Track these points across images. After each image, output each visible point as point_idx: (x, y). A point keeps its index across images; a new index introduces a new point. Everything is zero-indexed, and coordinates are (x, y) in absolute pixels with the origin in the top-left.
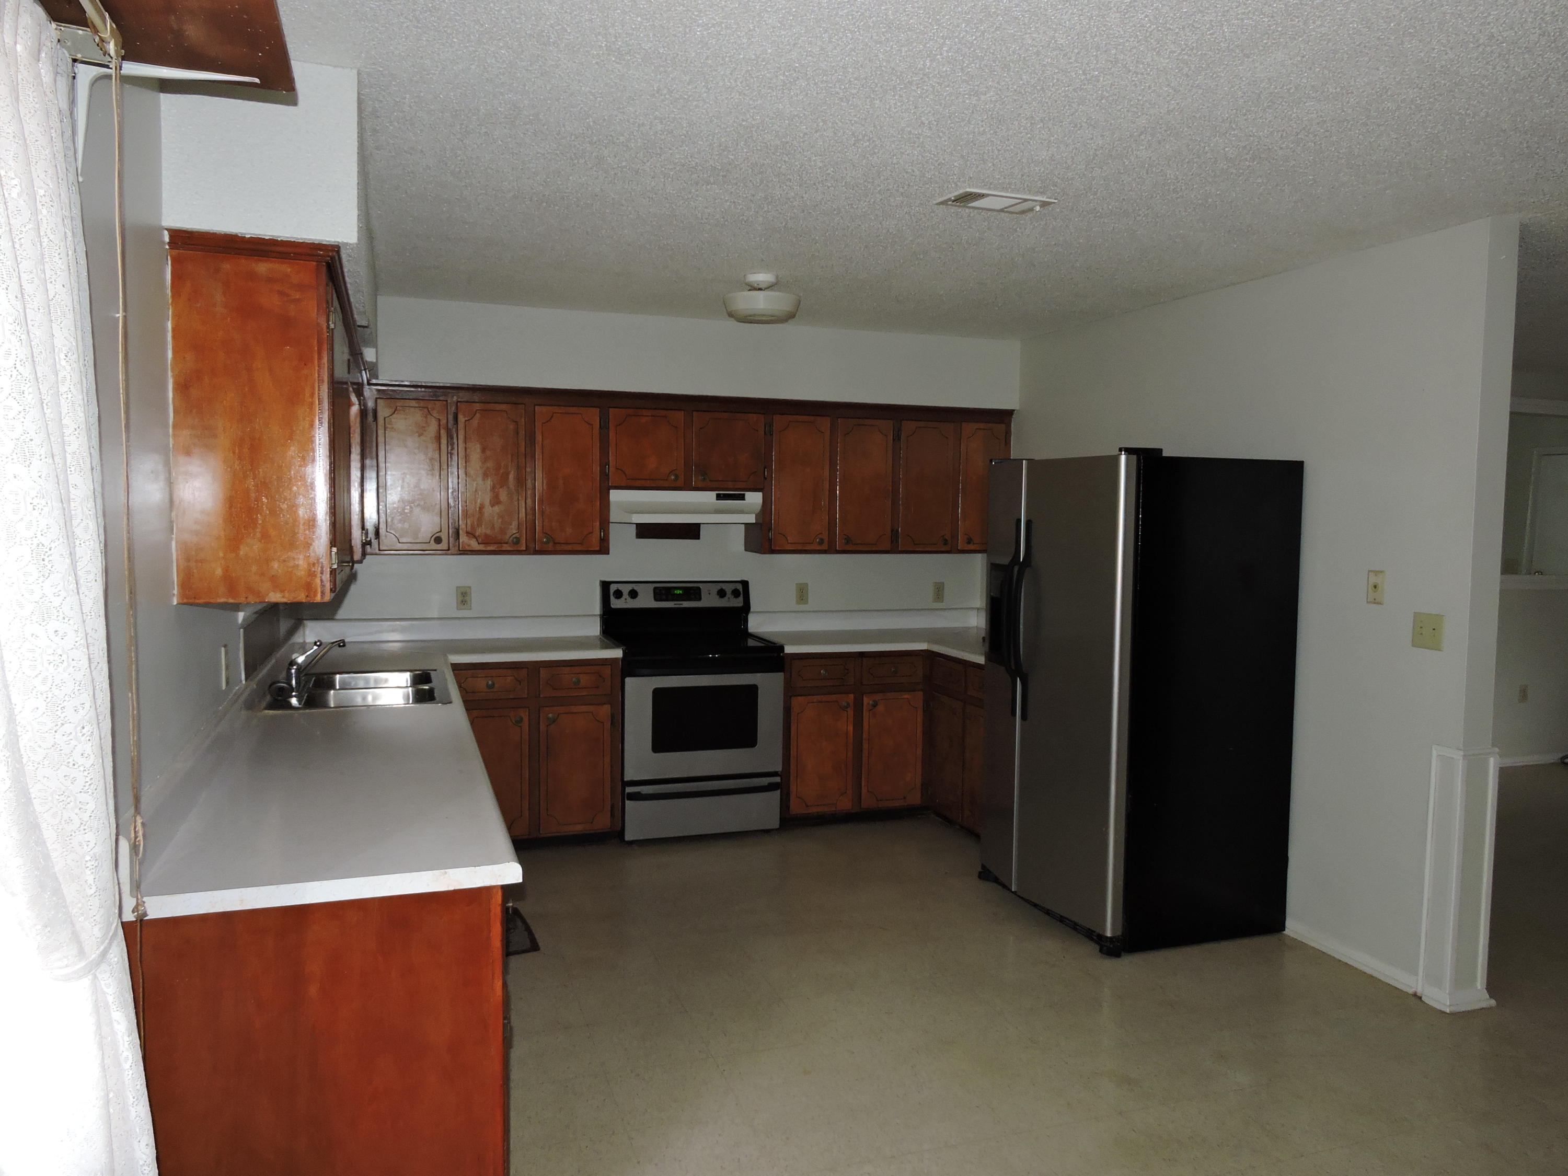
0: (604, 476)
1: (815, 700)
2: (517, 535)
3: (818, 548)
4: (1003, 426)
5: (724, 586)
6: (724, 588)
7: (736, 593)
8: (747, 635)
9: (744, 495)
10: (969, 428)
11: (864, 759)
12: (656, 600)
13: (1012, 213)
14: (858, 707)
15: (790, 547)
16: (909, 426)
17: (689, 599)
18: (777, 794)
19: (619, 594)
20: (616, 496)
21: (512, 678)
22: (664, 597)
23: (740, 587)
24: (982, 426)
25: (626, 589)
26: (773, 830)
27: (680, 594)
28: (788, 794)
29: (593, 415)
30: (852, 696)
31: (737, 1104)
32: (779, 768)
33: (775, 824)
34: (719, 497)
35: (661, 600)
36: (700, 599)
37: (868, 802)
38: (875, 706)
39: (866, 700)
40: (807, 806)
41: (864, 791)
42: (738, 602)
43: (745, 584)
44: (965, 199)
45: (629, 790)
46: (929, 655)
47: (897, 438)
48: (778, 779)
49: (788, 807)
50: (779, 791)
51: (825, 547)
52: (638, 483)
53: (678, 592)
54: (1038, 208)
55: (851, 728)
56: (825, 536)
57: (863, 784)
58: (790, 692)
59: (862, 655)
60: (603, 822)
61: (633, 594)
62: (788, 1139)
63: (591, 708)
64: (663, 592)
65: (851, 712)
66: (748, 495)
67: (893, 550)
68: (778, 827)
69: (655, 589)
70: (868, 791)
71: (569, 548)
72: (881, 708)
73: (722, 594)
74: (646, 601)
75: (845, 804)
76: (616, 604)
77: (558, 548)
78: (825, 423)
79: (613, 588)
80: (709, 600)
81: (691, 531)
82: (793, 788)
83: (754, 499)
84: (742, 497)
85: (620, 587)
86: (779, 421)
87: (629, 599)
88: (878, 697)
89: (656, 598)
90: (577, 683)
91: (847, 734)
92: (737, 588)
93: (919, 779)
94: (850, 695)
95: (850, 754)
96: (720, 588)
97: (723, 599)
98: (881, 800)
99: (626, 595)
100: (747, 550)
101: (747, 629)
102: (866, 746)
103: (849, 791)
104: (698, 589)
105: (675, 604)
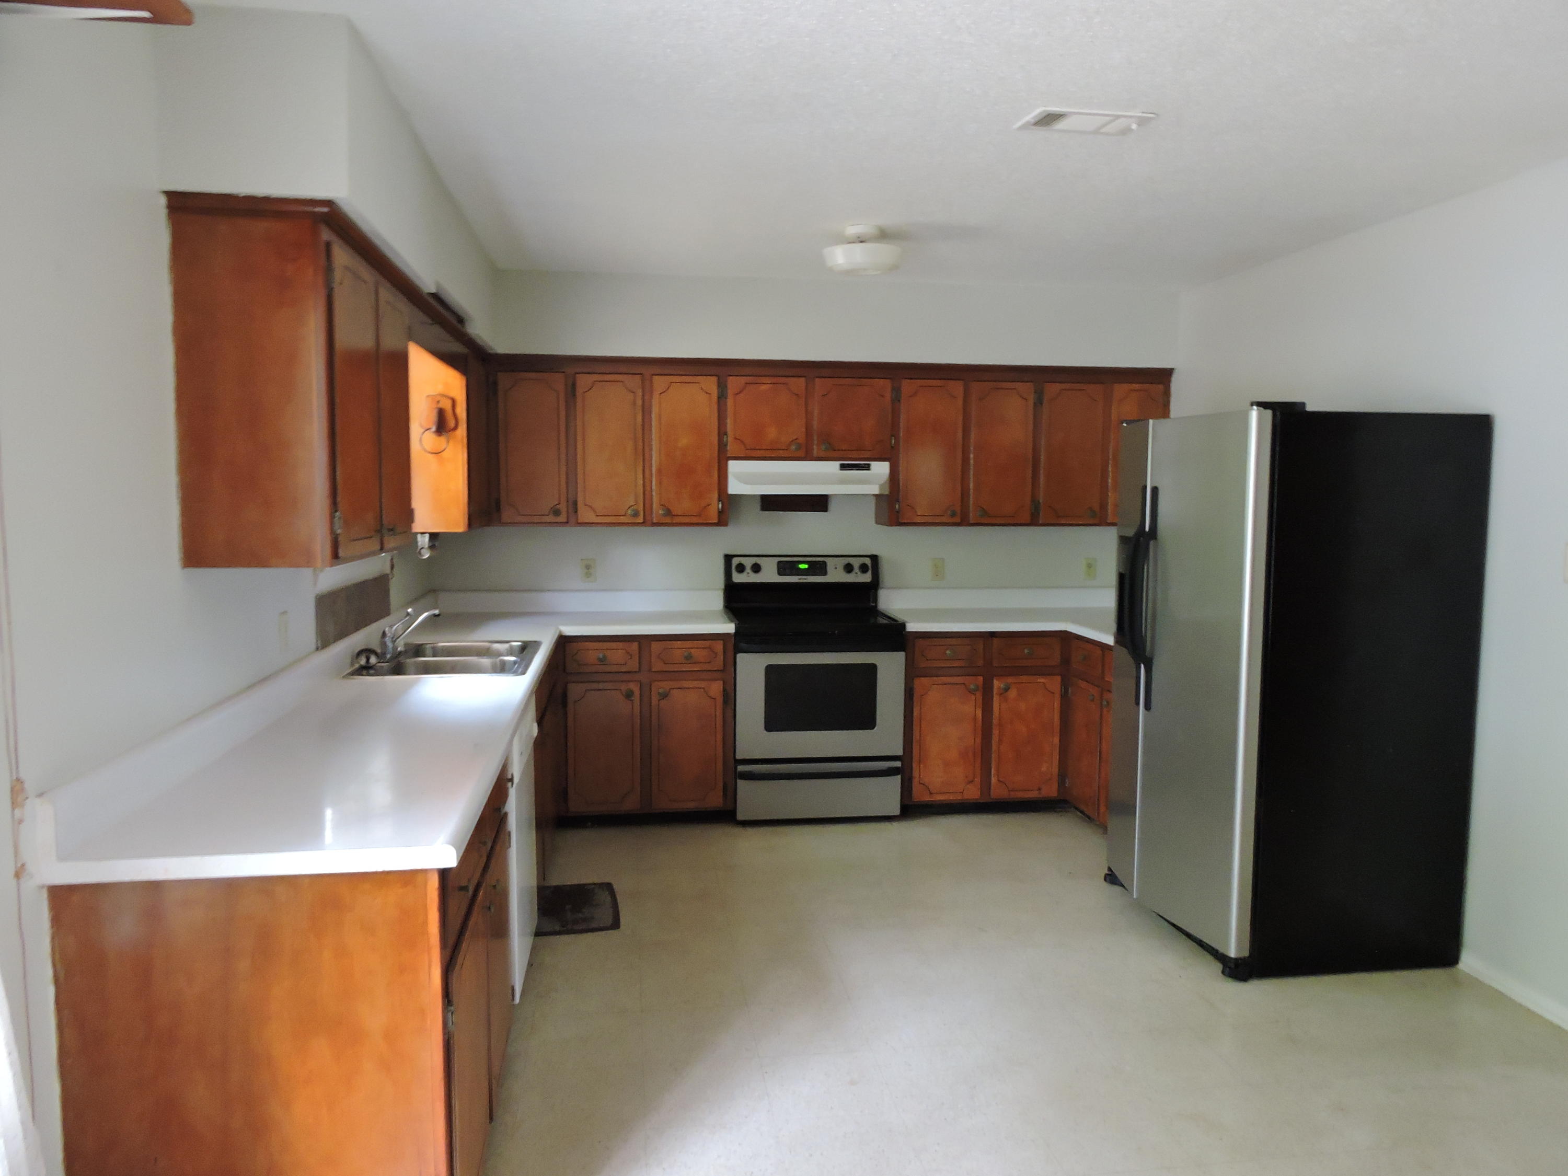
0: (722, 446)
1: (940, 682)
2: (634, 507)
3: (951, 520)
4: (1161, 387)
5: (851, 560)
6: (851, 562)
7: (864, 569)
8: (874, 611)
9: (869, 465)
10: (1120, 389)
11: (994, 747)
12: (780, 574)
13: (1107, 134)
14: (987, 691)
15: (918, 520)
16: (1052, 389)
17: (814, 574)
18: (898, 778)
19: (741, 568)
20: (734, 467)
21: (624, 651)
22: (788, 571)
23: (868, 561)
24: (1136, 386)
25: (748, 562)
26: (894, 816)
27: (805, 569)
28: (910, 779)
29: (710, 384)
30: (981, 678)
31: (769, 1111)
32: (899, 752)
33: (897, 812)
34: (843, 467)
35: (785, 574)
36: (826, 574)
37: (998, 792)
38: (1007, 689)
39: (996, 683)
40: (931, 793)
41: (994, 780)
42: (867, 578)
43: (874, 558)
44: (1049, 119)
45: (741, 768)
46: (1065, 637)
47: (1039, 402)
48: (898, 764)
49: (910, 794)
50: (899, 777)
51: (958, 520)
52: (759, 453)
53: (803, 566)
54: (1134, 126)
55: (979, 713)
56: (958, 509)
57: (992, 773)
58: (912, 673)
59: (993, 634)
60: (715, 801)
61: (756, 568)
62: (811, 1155)
63: (703, 684)
64: (787, 566)
65: (979, 696)
66: (874, 465)
67: (1034, 521)
68: (899, 814)
69: (779, 563)
70: (998, 781)
71: (687, 520)
72: (1013, 693)
73: (849, 568)
74: (770, 575)
75: (973, 793)
76: (738, 578)
77: (676, 520)
78: (957, 388)
79: (735, 561)
80: (836, 575)
81: (818, 503)
82: (916, 772)
83: (881, 469)
84: (867, 467)
85: (744, 561)
86: (907, 386)
87: (752, 573)
88: (1010, 680)
89: (780, 573)
90: (689, 658)
91: (975, 719)
92: (866, 562)
93: (1055, 770)
94: (979, 677)
95: (979, 740)
96: (847, 562)
97: (851, 574)
98: (1013, 790)
99: (748, 569)
100: (877, 523)
101: (876, 606)
102: (996, 732)
103: (978, 780)
104: (825, 563)
105: (800, 579)
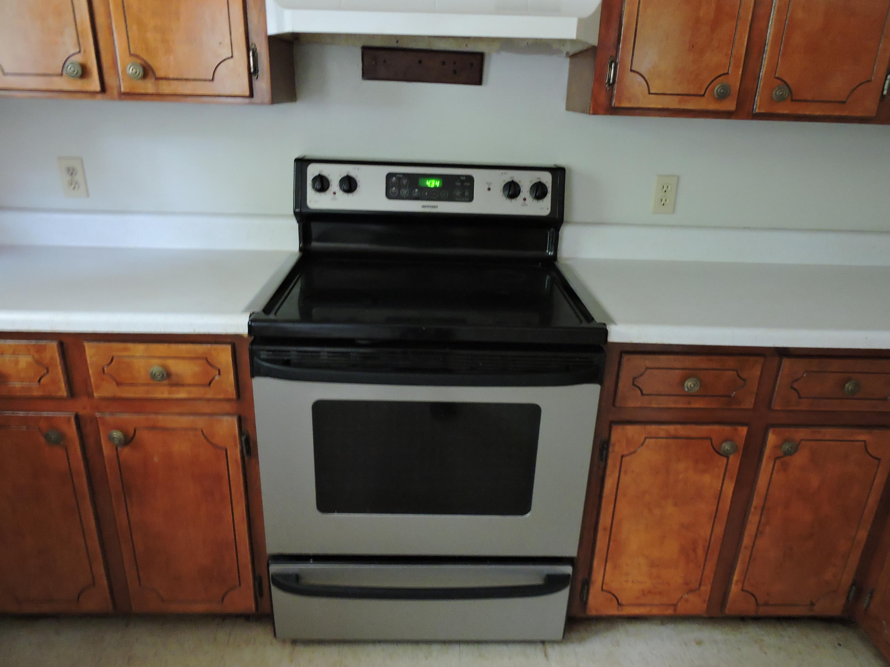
1: (662, 434)
2: (78, 59)
3: (713, 106)
5: (517, 176)
6: (516, 180)
7: (538, 191)
11: (747, 541)
15: (651, 103)
17: (451, 198)
18: (564, 592)
19: (322, 184)
21: (30, 359)
22: (404, 192)
23: (547, 178)
25: (334, 173)
26: (549, 640)
27: (435, 188)
28: (586, 588)
30: (743, 431)
32: (572, 551)
33: (557, 632)
35: (399, 197)
36: (470, 198)
37: (739, 606)
38: (789, 450)
39: (772, 438)
40: (620, 605)
41: (735, 588)
42: (542, 208)
43: (559, 173)
45: (275, 568)
48: (568, 569)
49: (584, 603)
50: (566, 590)
51: (731, 105)
53: (433, 183)
55: (729, 488)
57: (735, 578)
58: (609, 419)
59: (781, 353)
60: (241, 603)
61: (349, 185)
63: (201, 422)
64: (405, 182)
65: (735, 461)
68: (560, 638)
69: (389, 176)
70: (742, 590)
71: (187, 89)
73: (512, 190)
74: (371, 197)
75: (694, 605)
76: (317, 202)
77: (167, 88)
79: (313, 170)
80: (488, 200)
81: (466, 67)
82: (597, 577)
85: (327, 170)
87: (340, 194)
88: (801, 434)
89: (389, 195)
90: (167, 375)
91: (719, 497)
92: (544, 181)
93: (847, 578)
94: (740, 428)
95: (719, 530)
96: (509, 180)
97: (513, 201)
98: (766, 604)
99: (335, 185)
100: (569, 108)
101: (555, 258)
102: (753, 519)
103: (706, 588)
104: (470, 179)
105: (424, 207)
